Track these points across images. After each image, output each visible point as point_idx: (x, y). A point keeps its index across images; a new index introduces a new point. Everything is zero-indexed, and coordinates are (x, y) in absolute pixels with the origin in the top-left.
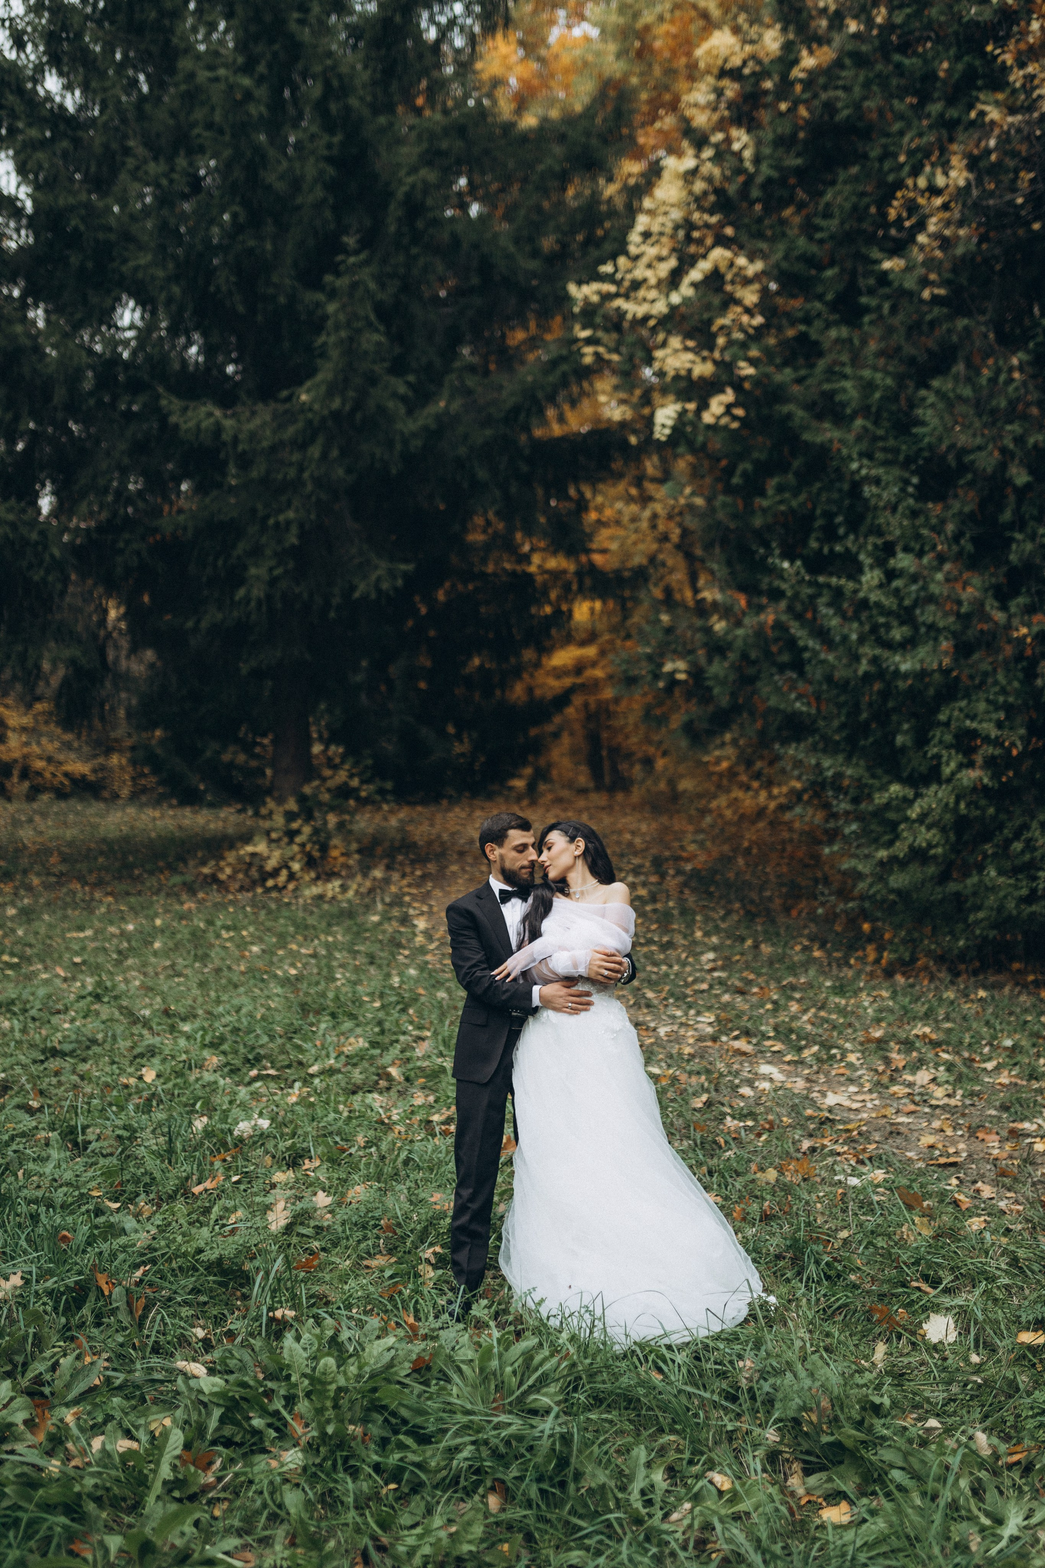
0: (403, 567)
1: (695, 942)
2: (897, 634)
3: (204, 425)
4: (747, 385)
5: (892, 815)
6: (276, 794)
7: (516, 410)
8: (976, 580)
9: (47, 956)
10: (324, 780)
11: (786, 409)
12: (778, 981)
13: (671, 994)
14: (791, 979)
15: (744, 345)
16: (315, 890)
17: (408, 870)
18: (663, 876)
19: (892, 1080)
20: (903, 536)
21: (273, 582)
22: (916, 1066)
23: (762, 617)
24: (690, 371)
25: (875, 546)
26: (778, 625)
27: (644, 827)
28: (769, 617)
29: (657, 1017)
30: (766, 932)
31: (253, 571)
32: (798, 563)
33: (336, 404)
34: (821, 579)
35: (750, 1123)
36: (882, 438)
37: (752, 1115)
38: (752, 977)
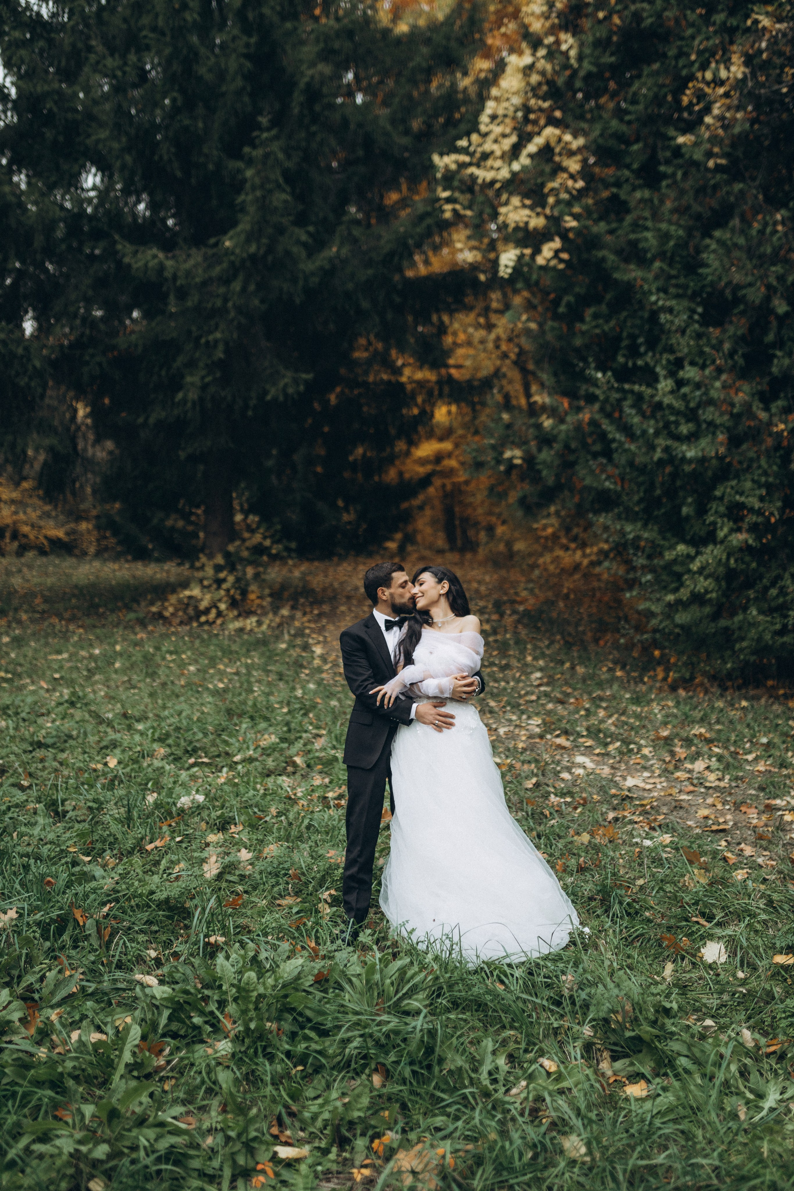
0: (304, 376)
1: (526, 665)
2: (684, 429)
3: (151, 264)
4: (571, 235)
5: (678, 568)
6: (207, 551)
7: (391, 254)
8: (746, 387)
9: (34, 673)
10: (244, 540)
11: (600, 254)
12: (590, 693)
13: (508, 703)
14: (599, 692)
15: (569, 204)
16: (238, 624)
17: (308, 610)
18: (502, 615)
19: (676, 768)
20: (690, 353)
21: (204, 387)
22: (693, 758)
23: (581, 416)
24: (527, 223)
25: (668, 361)
26: (593, 423)
27: (487, 578)
28: (586, 416)
29: (498, 721)
30: (580, 657)
31: (189, 379)
32: (609, 374)
33: (253, 249)
34: (627, 386)
35: (568, 799)
36: (676, 277)
37: (570, 793)
38: (569, 690)
